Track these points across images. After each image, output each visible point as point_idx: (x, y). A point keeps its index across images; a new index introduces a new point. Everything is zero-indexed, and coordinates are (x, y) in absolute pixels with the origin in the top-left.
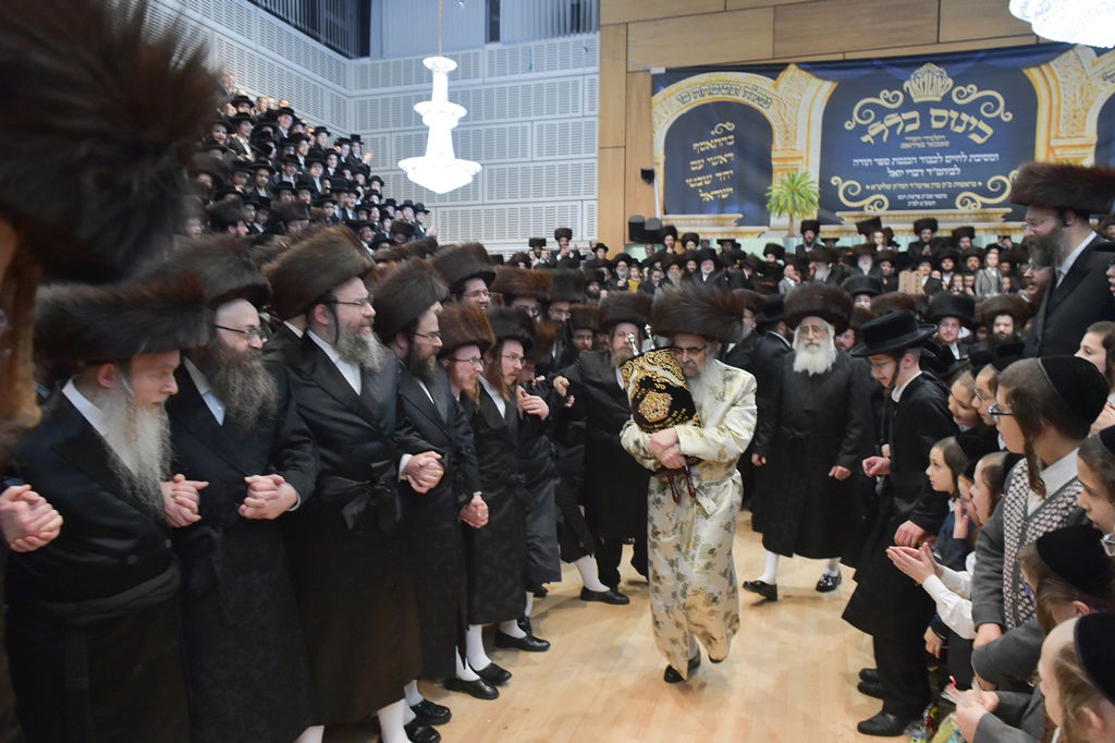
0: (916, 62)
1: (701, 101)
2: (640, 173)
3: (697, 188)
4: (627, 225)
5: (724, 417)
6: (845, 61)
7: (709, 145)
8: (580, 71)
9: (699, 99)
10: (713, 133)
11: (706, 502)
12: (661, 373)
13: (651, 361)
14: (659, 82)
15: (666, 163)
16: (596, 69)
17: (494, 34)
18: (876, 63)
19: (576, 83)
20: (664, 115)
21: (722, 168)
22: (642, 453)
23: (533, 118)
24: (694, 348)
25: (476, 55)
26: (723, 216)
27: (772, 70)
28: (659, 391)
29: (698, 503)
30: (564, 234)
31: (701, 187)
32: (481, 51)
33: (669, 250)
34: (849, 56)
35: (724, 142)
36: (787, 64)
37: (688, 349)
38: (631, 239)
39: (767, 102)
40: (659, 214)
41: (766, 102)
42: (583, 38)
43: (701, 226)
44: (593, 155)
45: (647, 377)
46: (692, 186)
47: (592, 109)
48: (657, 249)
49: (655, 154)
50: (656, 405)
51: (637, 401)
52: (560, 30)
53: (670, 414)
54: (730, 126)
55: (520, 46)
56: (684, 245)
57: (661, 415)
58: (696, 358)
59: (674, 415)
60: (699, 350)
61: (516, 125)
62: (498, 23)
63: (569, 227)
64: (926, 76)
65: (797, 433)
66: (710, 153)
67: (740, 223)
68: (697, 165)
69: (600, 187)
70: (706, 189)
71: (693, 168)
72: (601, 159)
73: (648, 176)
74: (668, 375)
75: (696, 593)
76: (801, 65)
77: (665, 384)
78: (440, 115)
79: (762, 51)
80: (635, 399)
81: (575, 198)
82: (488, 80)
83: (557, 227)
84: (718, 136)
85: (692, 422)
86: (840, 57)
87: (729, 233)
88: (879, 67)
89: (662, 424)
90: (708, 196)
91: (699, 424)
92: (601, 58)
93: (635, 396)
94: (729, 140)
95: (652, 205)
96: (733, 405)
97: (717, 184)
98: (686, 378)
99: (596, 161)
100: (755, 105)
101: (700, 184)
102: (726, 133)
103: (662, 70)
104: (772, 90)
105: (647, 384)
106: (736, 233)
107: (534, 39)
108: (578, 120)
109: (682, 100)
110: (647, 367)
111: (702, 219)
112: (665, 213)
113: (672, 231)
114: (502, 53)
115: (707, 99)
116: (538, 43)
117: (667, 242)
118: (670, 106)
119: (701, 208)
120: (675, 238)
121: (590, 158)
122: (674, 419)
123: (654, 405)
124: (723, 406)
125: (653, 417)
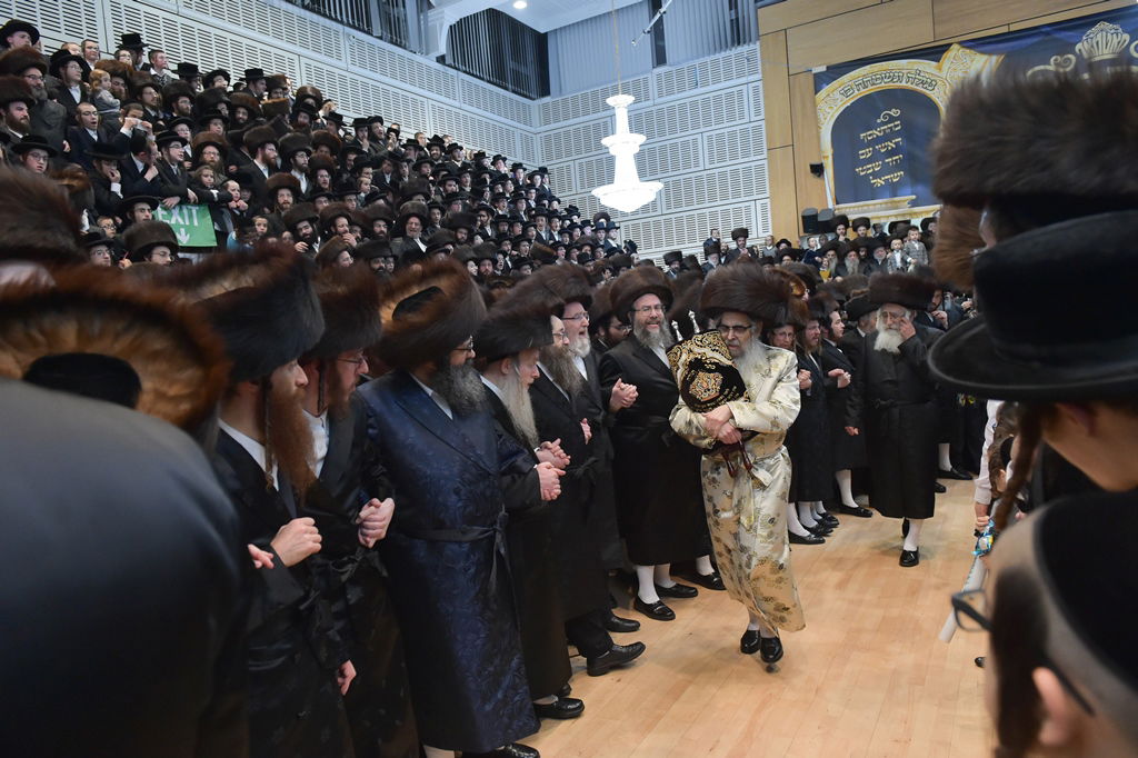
0: (1087, 22)
1: (864, 92)
2: (809, 168)
3: (867, 175)
4: (800, 218)
5: (772, 392)
6: (1009, 33)
7: (876, 133)
8: (743, 80)
9: (862, 90)
10: (879, 121)
11: (762, 475)
12: (710, 355)
13: (699, 343)
14: (820, 81)
15: (833, 155)
16: (759, 76)
17: (660, 58)
18: (1043, 30)
19: (740, 92)
20: (828, 110)
21: (891, 153)
22: (694, 432)
23: (702, 130)
24: (741, 327)
25: (646, 79)
26: (896, 199)
27: (935, 53)
28: (710, 371)
29: (754, 477)
30: (741, 234)
31: (870, 174)
32: (649, 76)
33: (841, 239)
34: (1014, 28)
35: (891, 128)
36: (950, 45)
37: (734, 327)
38: (805, 231)
39: (932, 84)
40: (831, 205)
41: (930, 85)
42: (743, 49)
43: (875, 211)
44: (762, 156)
45: (696, 359)
46: (862, 174)
47: (757, 113)
48: (830, 237)
49: (823, 148)
50: (707, 384)
51: (687, 382)
52: (723, 45)
53: (721, 392)
54: (894, 112)
55: (685, 65)
56: (855, 230)
57: (713, 394)
58: (741, 336)
59: (726, 392)
60: (745, 329)
61: (687, 138)
62: (663, 48)
63: (745, 227)
64: (1099, 35)
65: (883, 403)
66: (878, 140)
67: (914, 204)
68: (865, 153)
69: (771, 187)
70: (876, 175)
71: (862, 157)
72: (770, 159)
73: (818, 170)
74: (717, 356)
75: (762, 562)
76: (963, 44)
77: (715, 364)
78: (624, 144)
79: (923, 36)
80: (684, 381)
81: (747, 198)
82: (658, 101)
83: (732, 229)
84: (884, 124)
85: (743, 399)
86: (1004, 30)
87: (904, 215)
88: (1048, 34)
89: (714, 403)
90: (880, 182)
91: (749, 399)
92: (763, 65)
93: (685, 378)
94: (896, 126)
95: (824, 197)
96: (779, 380)
97: (886, 170)
98: (733, 357)
99: (765, 162)
100: (920, 88)
101: (871, 171)
102: (892, 119)
103: (823, 69)
104: (935, 72)
105: (697, 365)
106: (910, 214)
107: (698, 58)
108: (746, 126)
109: (845, 93)
110: (696, 350)
111: (875, 205)
112: (837, 203)
113: (843, 220)
114: (668, 74)
115: (871, 89)
116: (702, 60)
117: (838, 232)
118: (833, 102)
119: (873, 194)
120: (847, 226)
121: (760, 159)
122: (726, 396)
123: (705, 385)
124: (770, 382)
125: (705, 397)
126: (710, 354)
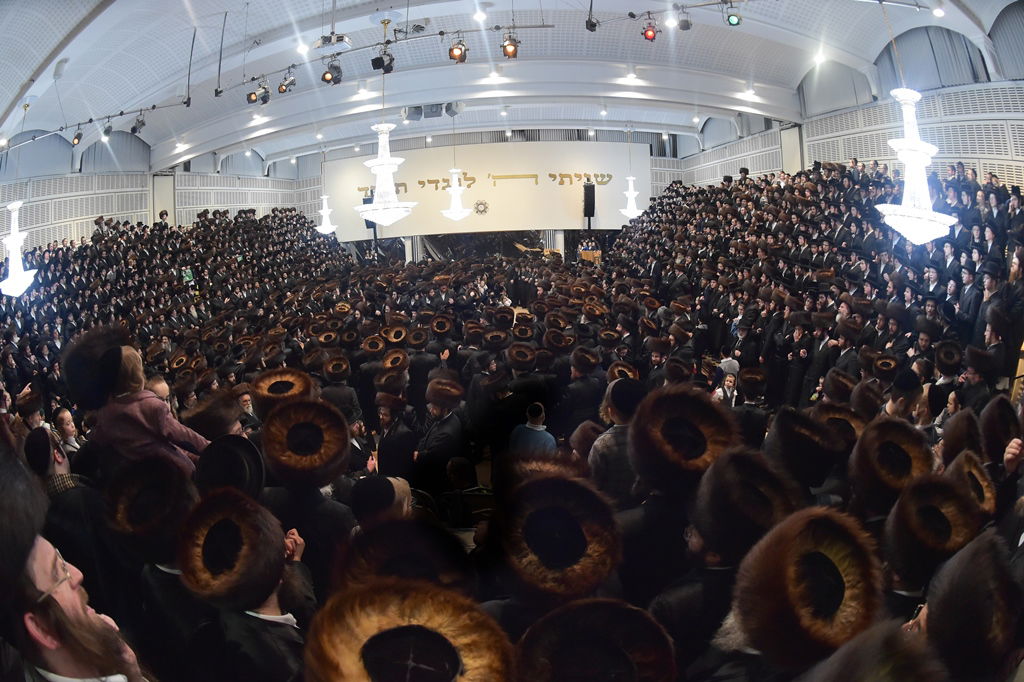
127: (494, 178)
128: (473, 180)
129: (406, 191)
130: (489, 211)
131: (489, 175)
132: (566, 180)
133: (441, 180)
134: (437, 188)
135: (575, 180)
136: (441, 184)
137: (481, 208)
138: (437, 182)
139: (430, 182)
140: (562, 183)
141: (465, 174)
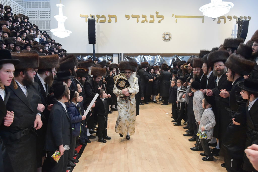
5: (134, 86)
11: (132, 102)
22: (120, 94)
28: (123, 81)
29: (130, 103)
37: (128, 73)
53: (125, 85)
57: (124, 86)
58: (129, 74)
74: (124, 78)
77: (124, 79)
85: (129, 87)
89: (124, 88)
91: (130, 87)
93: (117, 82)
96: (136, 83)
98: (127, 79)
105: (120, 80)
122: (126, 86)
123: (122, 84)
124: (134, 84)
125: (122, 86)
126: (123, 77)
127: (176, 17)
128: (162, 17)
129: (116, 22)
130: (172, 40)
131: (173, 15)
132: (222, 20)
133: (141, 16)
134: (138, 22)
135: (227, 20)
136: (141, 19)
137: (167, 37)
138: (138, 17)
139: (133, 17)
140: (219, 22)
141: (157, 13)
